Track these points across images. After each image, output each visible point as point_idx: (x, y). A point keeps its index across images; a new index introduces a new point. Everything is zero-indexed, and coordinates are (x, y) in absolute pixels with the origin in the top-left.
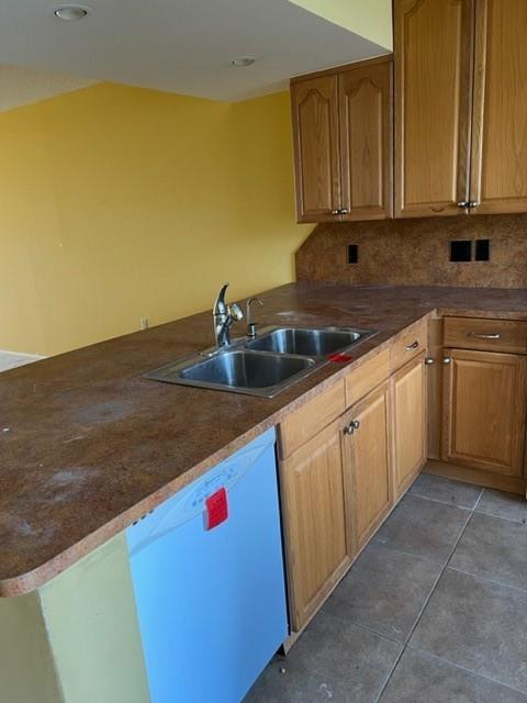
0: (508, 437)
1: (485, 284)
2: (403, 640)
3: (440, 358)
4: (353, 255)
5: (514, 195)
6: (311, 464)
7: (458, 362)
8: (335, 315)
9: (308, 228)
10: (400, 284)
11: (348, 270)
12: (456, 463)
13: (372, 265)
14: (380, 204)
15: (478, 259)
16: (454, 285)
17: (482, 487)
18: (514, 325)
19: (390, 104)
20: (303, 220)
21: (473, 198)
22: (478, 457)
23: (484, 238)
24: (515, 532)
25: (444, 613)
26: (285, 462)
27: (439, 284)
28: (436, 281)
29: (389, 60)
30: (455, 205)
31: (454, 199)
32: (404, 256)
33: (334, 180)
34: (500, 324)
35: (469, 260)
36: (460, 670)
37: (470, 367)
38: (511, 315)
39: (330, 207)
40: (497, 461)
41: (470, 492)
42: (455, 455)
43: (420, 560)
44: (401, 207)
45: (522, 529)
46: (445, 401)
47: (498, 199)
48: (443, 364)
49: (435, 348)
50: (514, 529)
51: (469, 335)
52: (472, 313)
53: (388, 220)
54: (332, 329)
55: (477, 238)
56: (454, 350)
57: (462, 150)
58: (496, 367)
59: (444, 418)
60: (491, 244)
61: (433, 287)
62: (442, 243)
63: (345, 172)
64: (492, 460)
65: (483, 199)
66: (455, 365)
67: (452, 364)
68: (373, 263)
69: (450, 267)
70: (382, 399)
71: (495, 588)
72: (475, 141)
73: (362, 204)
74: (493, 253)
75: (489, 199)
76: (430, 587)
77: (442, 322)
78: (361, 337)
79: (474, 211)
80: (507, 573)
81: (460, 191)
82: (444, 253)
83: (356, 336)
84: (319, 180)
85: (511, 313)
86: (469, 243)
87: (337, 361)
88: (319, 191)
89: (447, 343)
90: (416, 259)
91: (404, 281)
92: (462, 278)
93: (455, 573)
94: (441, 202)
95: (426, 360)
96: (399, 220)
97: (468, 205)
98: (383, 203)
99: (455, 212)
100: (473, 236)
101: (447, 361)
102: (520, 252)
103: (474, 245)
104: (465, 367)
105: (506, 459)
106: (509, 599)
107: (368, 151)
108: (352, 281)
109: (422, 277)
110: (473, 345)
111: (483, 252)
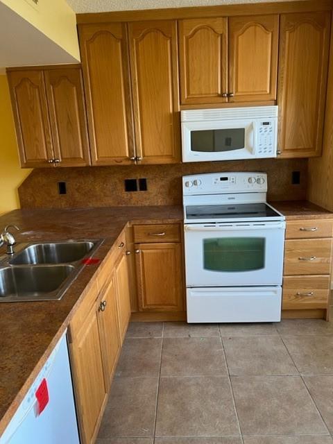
0: (174, 289)
1: (147, 203)
2: (151, 434)
3: (134, 250)
4: (62, 188)
5: (159, 154)
6: (86, 340)
7: (144, 251)
8: (67, 231)
9: (28, 171)
10: (96, 206)
11: (60, 199)
12: (148, 312)
13: (77, 195)
14: (82, 157)
15: (141, 189)
16: (129, 205)
17: (162, 322)
18: (172, 226)
19: (82, 95)
20: (25, 166)
21: (138, 155)
22: (160, 305)
23: (143, 177)
24: (187, 344)
25: (168, 406)
26: (73, 344)
27: (120, 205)
28: (119, 203)
29: (78, 67)
30: (128, 159)
31: (128, 155)
32: (97, 188)
33: (48, 140)
34: (164, 226)
35: (136, 190)
36: (188, 439)
37: (151, 253)
38: (170, 221)
39: (46, 158)
40: (169, 305)
41: (158, 327)
42: (146, 307)
43: (144, 378)
44: (95, 160)
45: (189, 341)
46: (138, 276)
47: (151, 156)
48: (135, 253)
49: (130, 245)
50: (186, 341)
51: (149, 234)
52: (149, 222)
53: (88, 168)
54: (71, 241)
55: (139, 178)
56: (141, 245)
57: (129, 127)
58: (164, 251)
59: (139, 286)
60: (147, 181)
61: (117, 207)
62: (120, 181)
63: (55, 135)
64: (167, 305)
65: (144, 156)
66: (142, 253)
67: (140, 253)
68: (77, 194)
69: (126, 195)
70: (111, 283)
71: (189, 380)
72: (136, 123)
73: (68, 156)
74: (149, 186)
75: (147, 156)
76: (156, 393)
77: (132, 229)
78: (95, 244)
79: (140, 163)
80: (192, 369)
81: (131, 151)
82: (121, 187)
83: (91, 244)
84: (36, 139)
85: (169, 220)
86: (135, 180)
87: (89, 263)
88: (37, 146)
89: (136, 241)
90: (105, 191)
91: (99, 205)
92: (133, 201)
93: (166, 380)
94: (121, 157)
95: (127, 252)
96: (94, 167)
97: (136, 159)
98: (84, 156)
99: (129, 163)
100: (138, 176)
101: (138, 251)
102: (163, 186)
103: (138, 182)
104: (149, 253)
105: (174, 303)
106: (197, 384)
107: (70, 123)
108: (63, 207)
109: (109, 202)
110: (152, 240)
111: (143, 186)
